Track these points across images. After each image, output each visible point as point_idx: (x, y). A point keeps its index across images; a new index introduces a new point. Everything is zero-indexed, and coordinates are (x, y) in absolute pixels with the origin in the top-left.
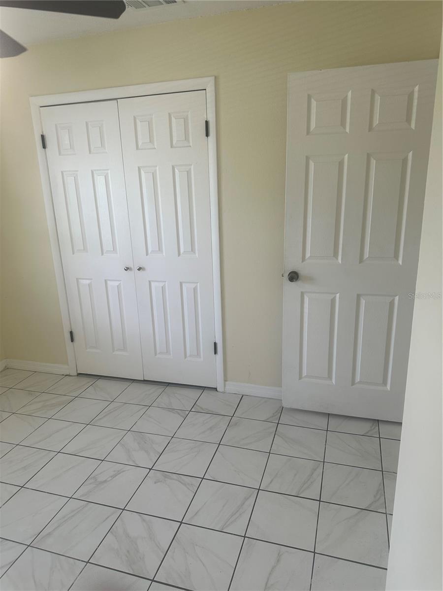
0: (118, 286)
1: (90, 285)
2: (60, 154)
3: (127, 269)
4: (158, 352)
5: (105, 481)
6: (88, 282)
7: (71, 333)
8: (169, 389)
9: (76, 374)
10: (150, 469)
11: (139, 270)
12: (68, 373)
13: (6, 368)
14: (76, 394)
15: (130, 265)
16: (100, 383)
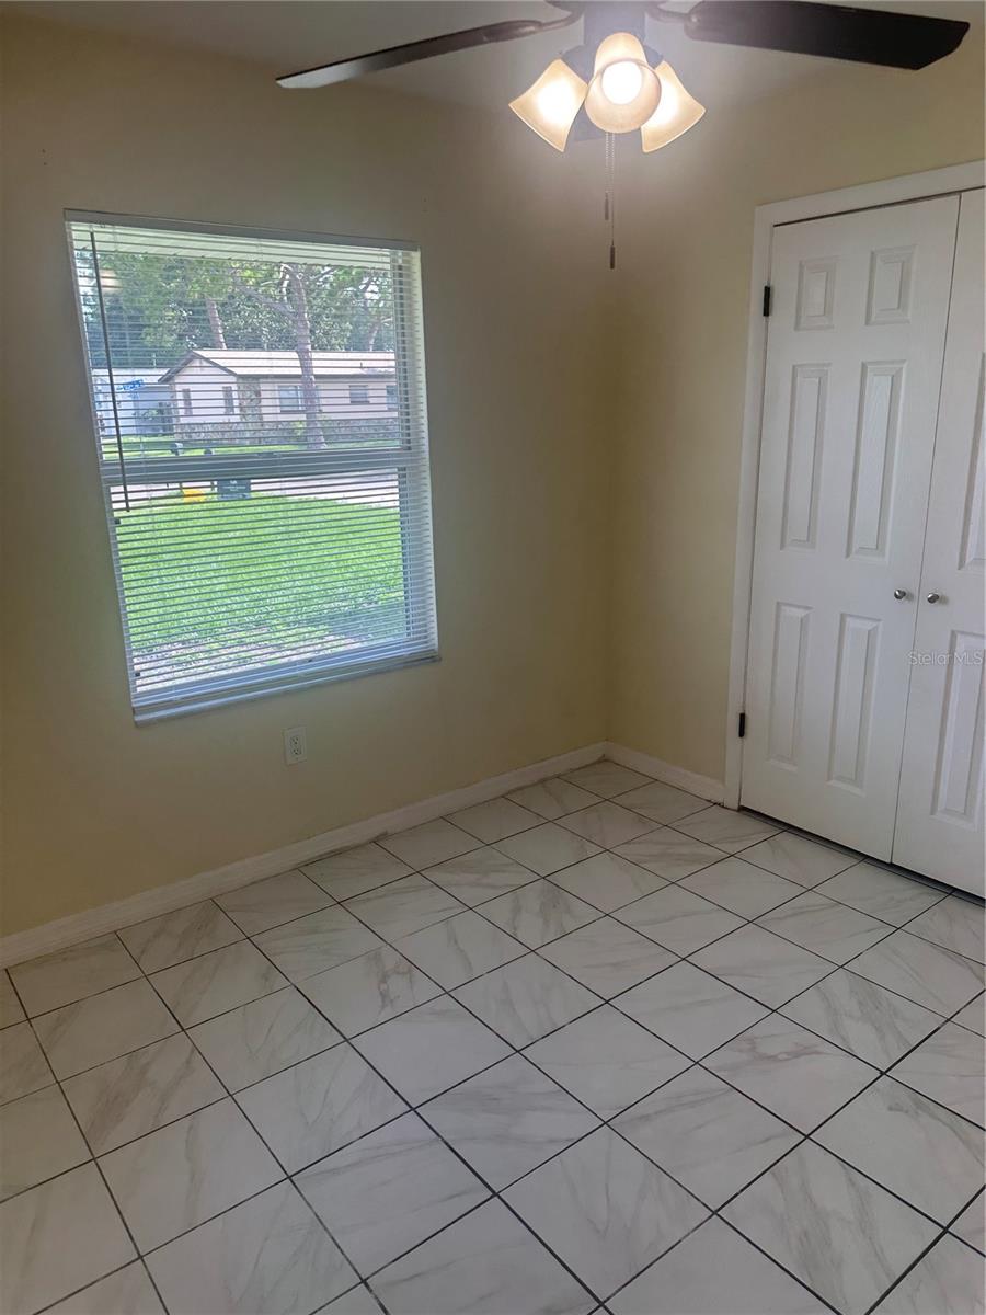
0: (869, 632)
1: (803, 622)
2: (797, 327)
3: (901, 595)
4: (941, 806)
5: (773, 1058)
6: (801, 613)
7: (743, 717)
8: (952, 904)
9: (736, 807)
10: (882, 1073)
11: (931, 600)
12: (720, 800)
13: (604, 760)
14: (732, 849)
15: (912, 588)
16: (787, 840)
